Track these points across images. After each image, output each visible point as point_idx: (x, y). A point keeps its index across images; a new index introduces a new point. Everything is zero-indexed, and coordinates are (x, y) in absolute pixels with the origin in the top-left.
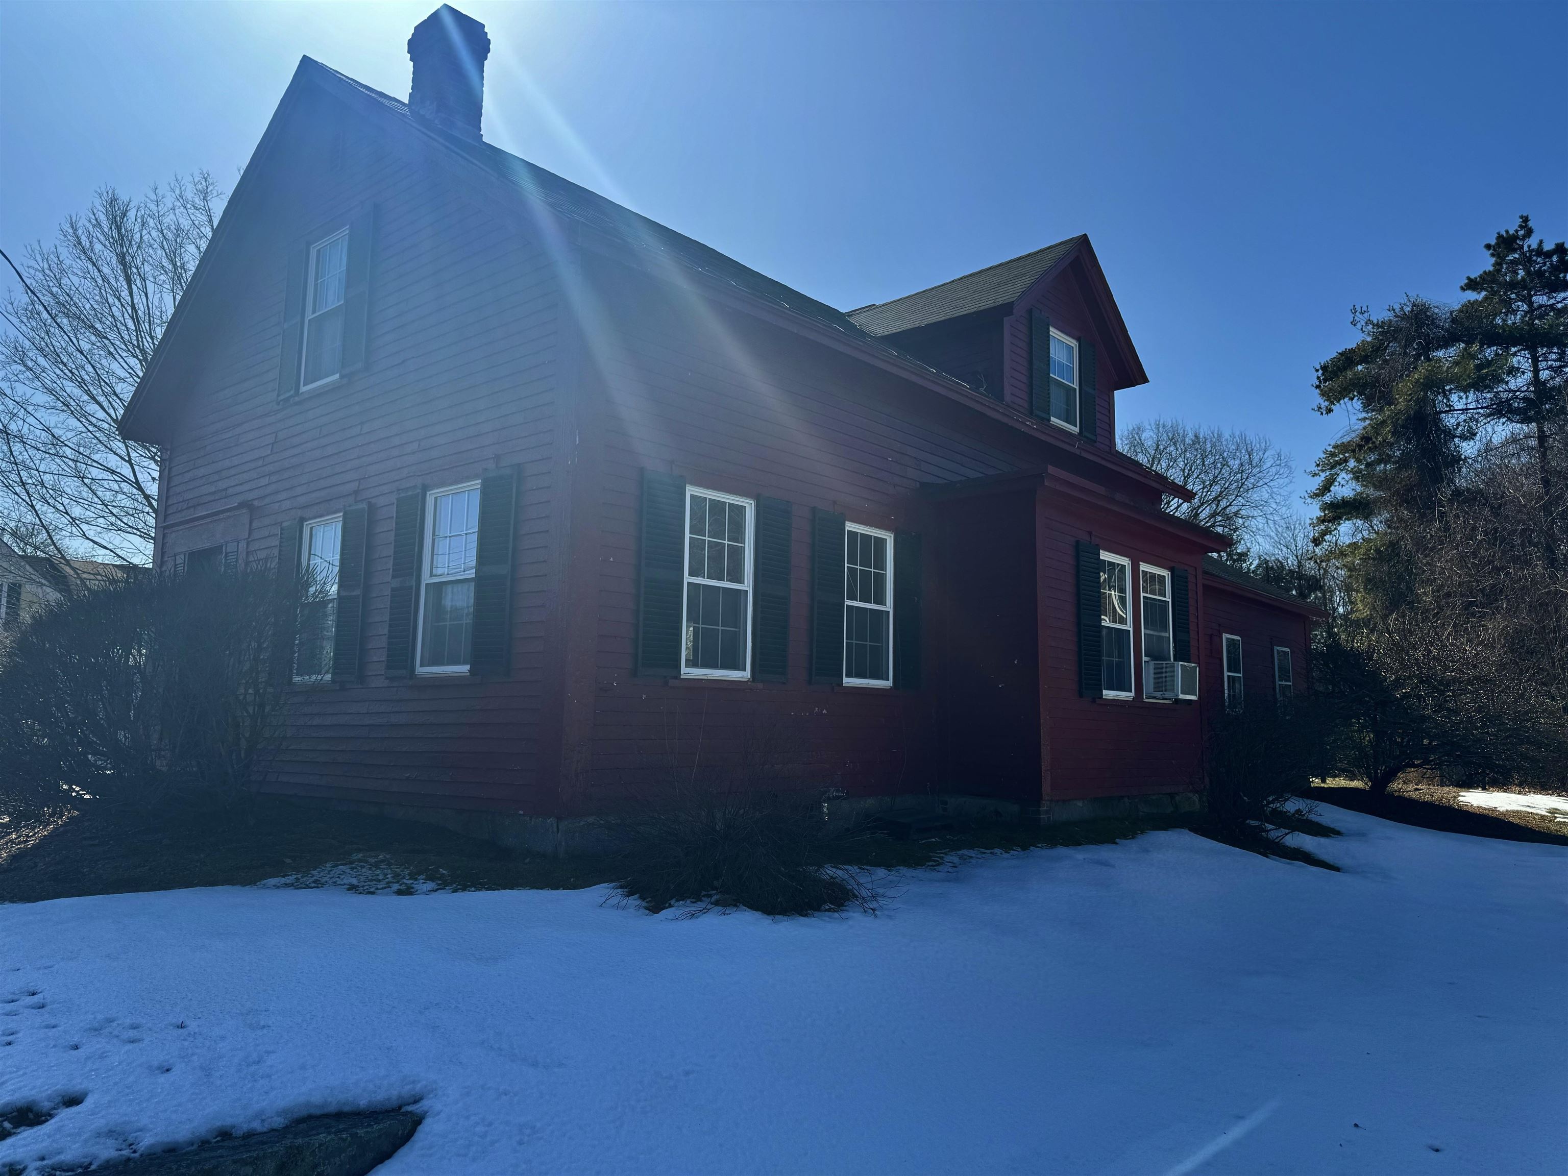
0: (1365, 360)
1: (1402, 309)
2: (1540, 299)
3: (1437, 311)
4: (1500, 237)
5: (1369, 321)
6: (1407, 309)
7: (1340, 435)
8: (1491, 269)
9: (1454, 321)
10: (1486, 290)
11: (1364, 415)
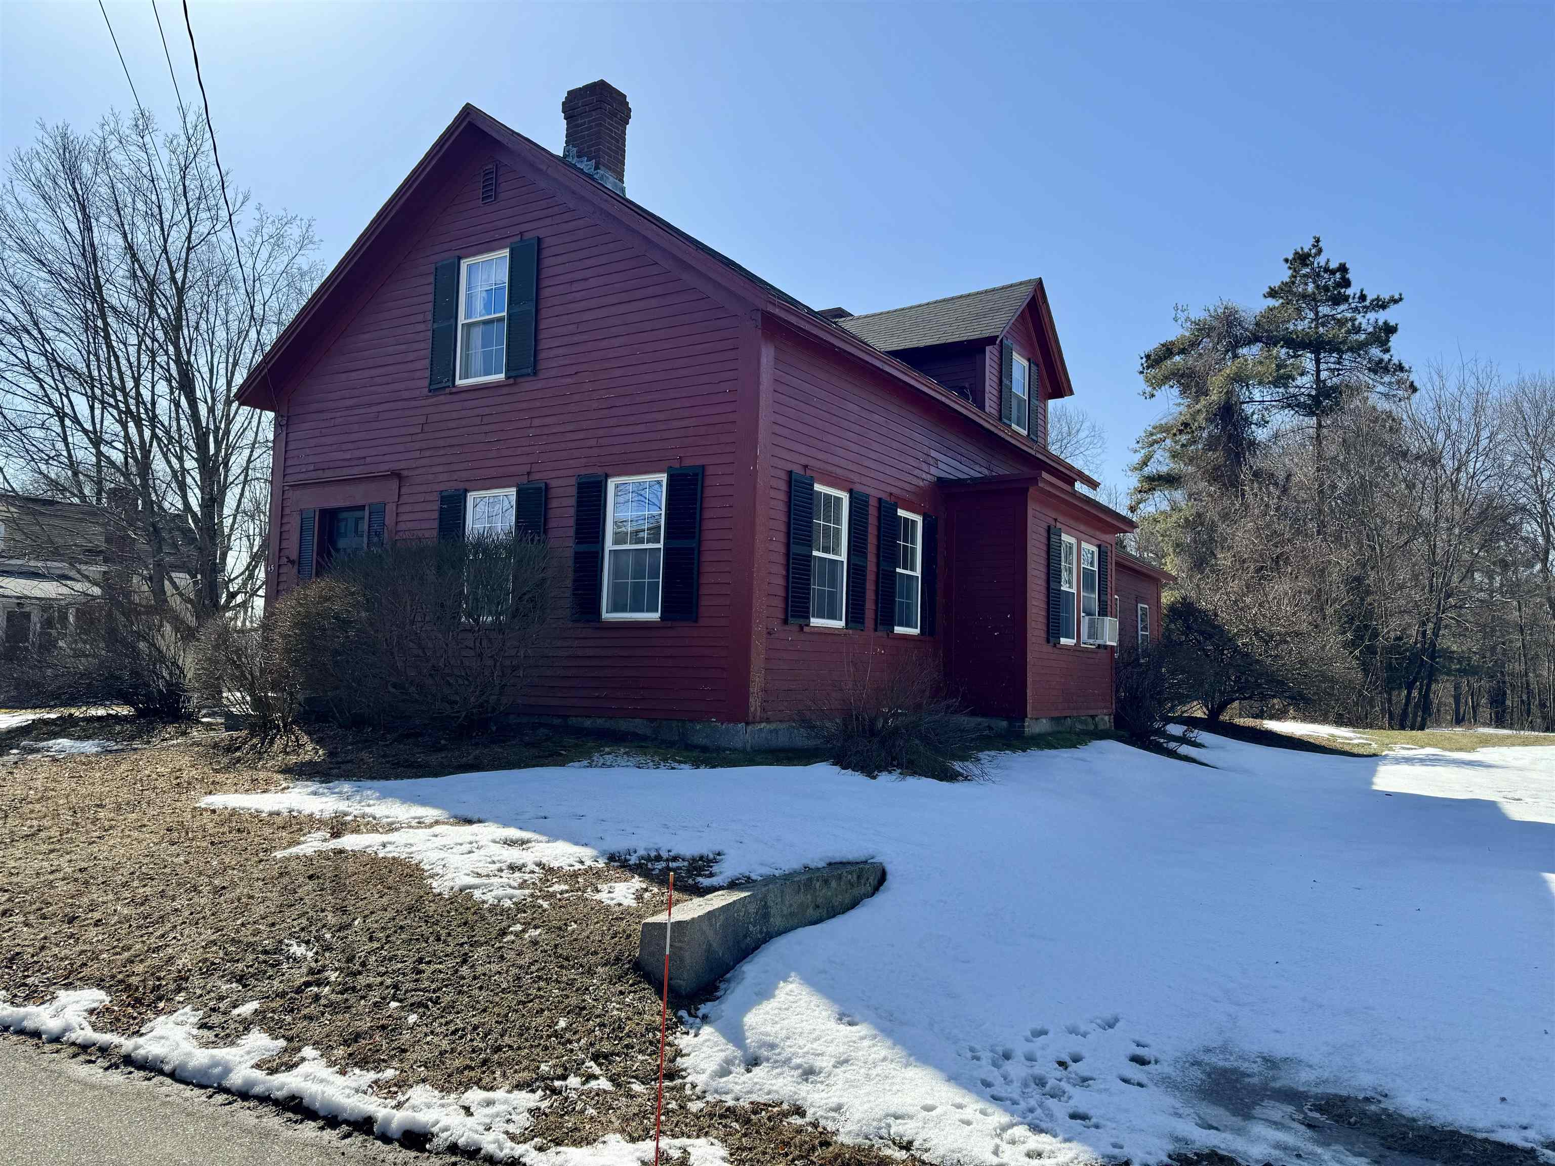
0: (1182, 351)
1: (1216, 311)
2: (1324, 310)
3: (1244, 314)
4: (1296, 253)
5: (1187, 319)
6: (1220, 311)
7: (1158, 417)
8: (1288, 280)
9: (1257, 324)
10: (1282, 298)
11: (1180, 400)
